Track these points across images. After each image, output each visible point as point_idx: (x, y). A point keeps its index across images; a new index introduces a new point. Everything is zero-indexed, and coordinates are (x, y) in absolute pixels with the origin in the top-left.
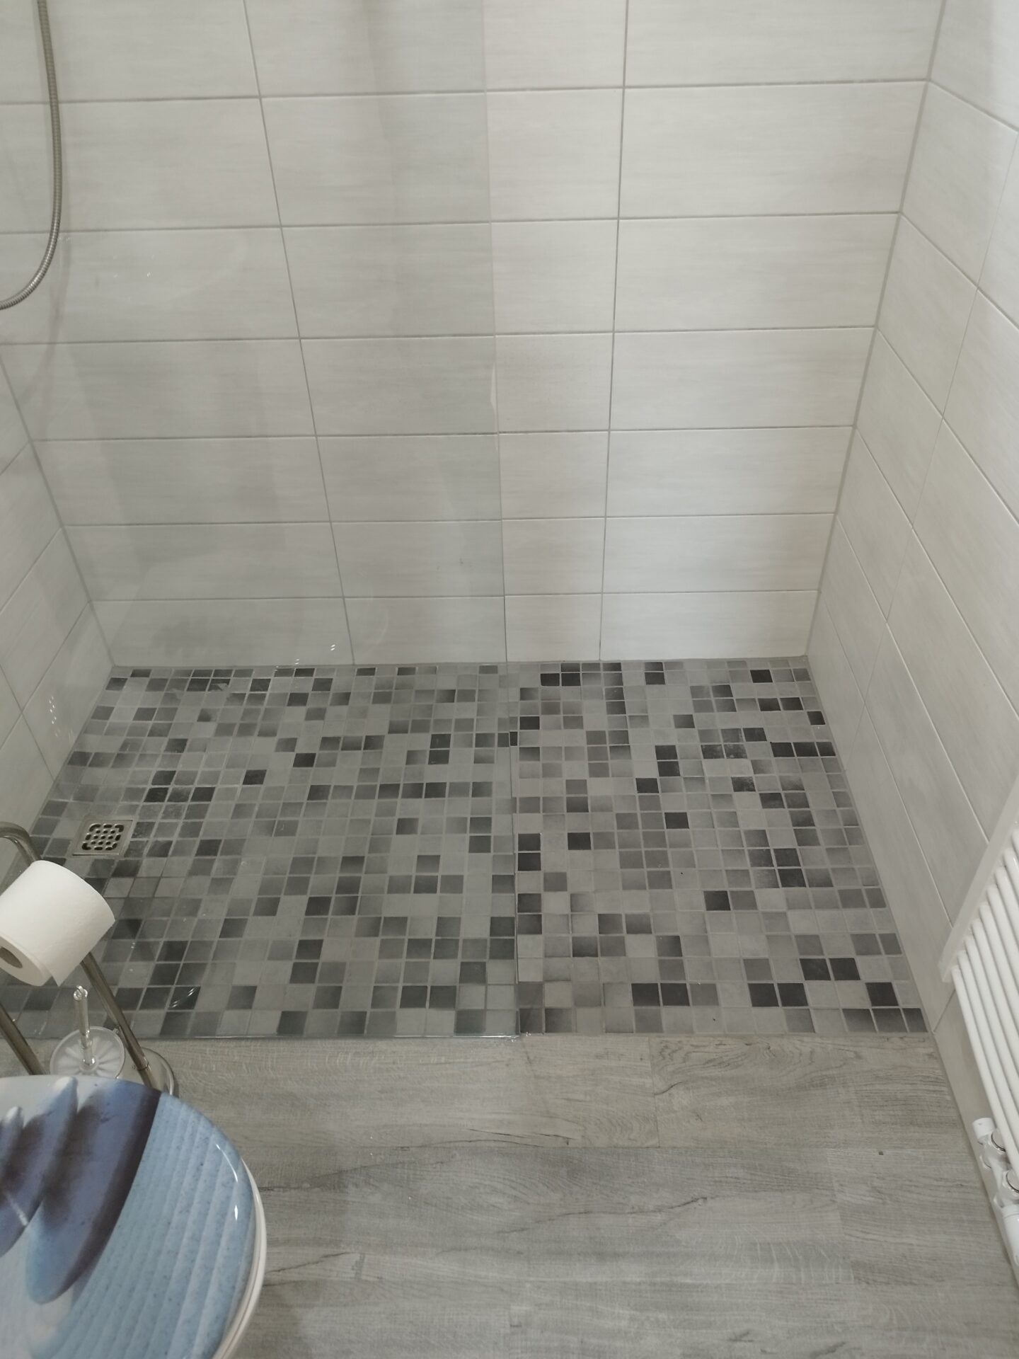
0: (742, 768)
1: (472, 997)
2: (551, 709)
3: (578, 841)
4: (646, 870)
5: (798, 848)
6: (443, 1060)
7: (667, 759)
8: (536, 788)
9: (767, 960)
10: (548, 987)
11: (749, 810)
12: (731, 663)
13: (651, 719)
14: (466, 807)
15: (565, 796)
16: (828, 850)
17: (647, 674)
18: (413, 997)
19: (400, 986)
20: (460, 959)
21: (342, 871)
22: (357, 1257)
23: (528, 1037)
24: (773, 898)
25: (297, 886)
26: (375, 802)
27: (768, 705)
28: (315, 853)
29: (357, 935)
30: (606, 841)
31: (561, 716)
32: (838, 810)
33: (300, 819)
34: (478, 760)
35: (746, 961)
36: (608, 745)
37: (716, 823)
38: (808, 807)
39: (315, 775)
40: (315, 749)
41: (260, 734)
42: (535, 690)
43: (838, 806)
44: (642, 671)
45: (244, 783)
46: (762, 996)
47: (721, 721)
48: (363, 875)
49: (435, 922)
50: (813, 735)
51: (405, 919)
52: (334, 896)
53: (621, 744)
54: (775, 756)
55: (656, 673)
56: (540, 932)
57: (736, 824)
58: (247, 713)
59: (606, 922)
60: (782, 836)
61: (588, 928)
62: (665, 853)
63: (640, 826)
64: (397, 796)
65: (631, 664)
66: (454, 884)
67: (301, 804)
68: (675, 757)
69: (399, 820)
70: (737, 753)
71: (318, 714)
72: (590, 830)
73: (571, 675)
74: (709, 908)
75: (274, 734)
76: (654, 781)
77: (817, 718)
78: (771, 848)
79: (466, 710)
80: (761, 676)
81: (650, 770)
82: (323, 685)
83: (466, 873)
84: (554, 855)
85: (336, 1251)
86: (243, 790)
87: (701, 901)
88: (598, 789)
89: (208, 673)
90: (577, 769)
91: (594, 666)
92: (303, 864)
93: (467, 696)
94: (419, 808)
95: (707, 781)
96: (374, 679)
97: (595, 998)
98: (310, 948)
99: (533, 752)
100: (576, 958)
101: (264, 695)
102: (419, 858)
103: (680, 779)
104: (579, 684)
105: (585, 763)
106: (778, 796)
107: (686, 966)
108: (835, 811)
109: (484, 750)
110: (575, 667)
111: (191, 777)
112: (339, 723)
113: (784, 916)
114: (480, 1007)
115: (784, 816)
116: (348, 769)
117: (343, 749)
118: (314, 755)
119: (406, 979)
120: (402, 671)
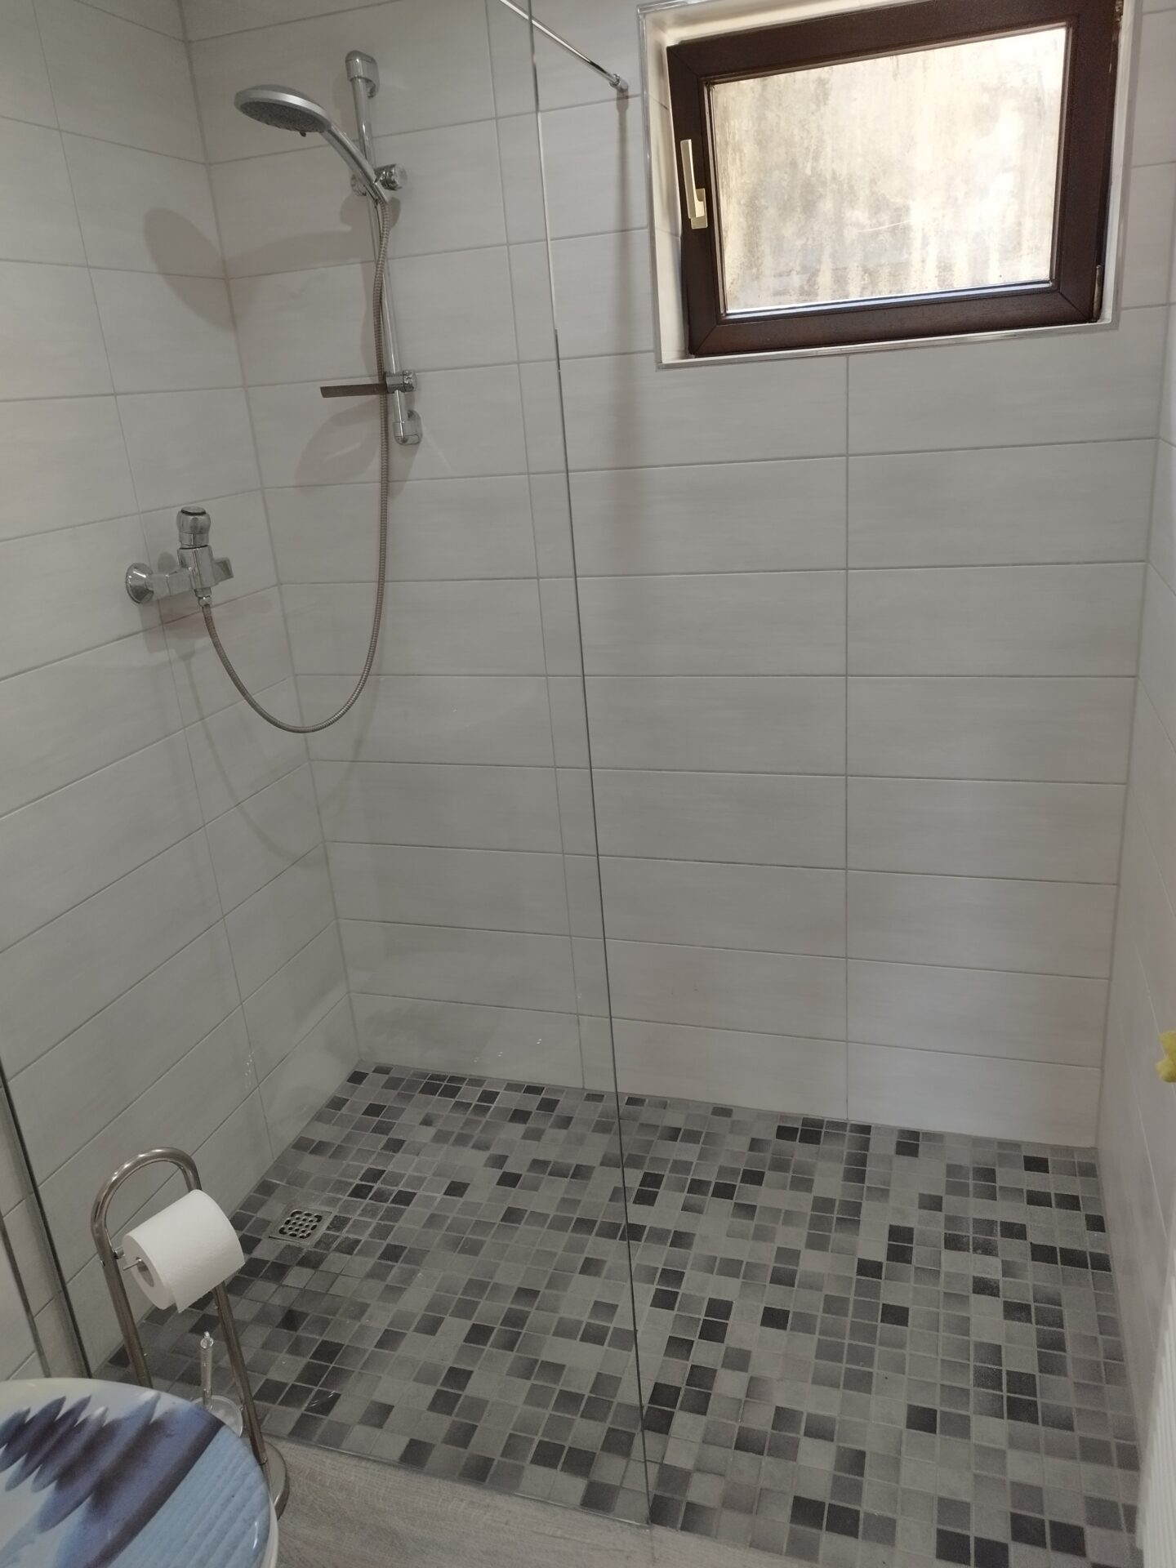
0: (990, 1268)
1: (610, 1469)
2: (780, 1165)
3: (774, 1318)
4: (844, 1365)
5: (1038, 1374)
6: (559, 1533)
7: (900, 1242)
8: (742, 1250)
9: (967, 1506)
10: (695, 1478)
11: (986, 1319)
12: (1002, 1144)
13: (892, 1194)
14: (657, 1256)
15: (772, 1264)
16: (1077, 1385)
17: (899, 1143)
18: (547, 1455)
19: (537, 1439)
20: (608, 1424)
21: (512, 1303)
23: (659, 1531)
24: (992, 1430)
25: (465, 1309)
26: (566, 1237)
27: (1037, 1199)
28: (491, 1278)
29: (508, 1374)
30: (805, 1324)
31: (790, 1175)
32: (1101, 1338)
33: (488, 1239)
34: (685, 1208)
35: (941, 1500)
36: (835, 1215)
37: (941, 1327)
38: (1062, 1326)
39: (515, 1197)
40: (523, 1171)
41: (474, 1147)
42: (768, 1142)
43: (1101, 1333)
44: (894, 1139)
45: (446, 1194)
46: (950, 1548)
47: (975, 1208)
48: (533, 1311)
49: (593, 1376)
50: (1088, 1243)
51: (563, 1367)
52: (497, 1327)
53: (851, 1216)
54: (1034, 1259)
55: (909, 1143)
56: (704, 1413)
57: (967, 1333)
58: (468, 1123)
59: (784, 1417)
60: (1021, 1356)
61: (760, 1420)
62: (871, 1351)
63: (850, 1314)
64: (590, 1232)
65: (879, 1128)
66: (626, 1340)
67: (493, 1224)
68: (911, 1241)
69: (586, 1258)
70: (987, 1249)
71: (535, 1135)
72: (792, 1309)
73: (811, 1132)
74: (908, 1427)
75: (487, 1148)
76: (880, 1265)
77: (1097, 1224)
78: (1004, 1369)
79: (688, 1152)
80: (1036, 1164)
81: (877, 1251)
82: (549, 1105)
83: (641, 1329)
84: (744, 1329)
86: (442, 1200)
87: (902, 1415)
88: (811, 1263)
89: (443, 1078)
90: (793, 1237)
91: (841, 1126)
92: (477, 1287)
93: (692, 1136)
94: (611, 1250)
95: (942, 1276)
96: (600, 1106)
97: (744, 1502)
98: (459, 1377)
99: (748, 1210)
100: (738, 1452)
101: (489, 1108)
102: (596, 1303)
103: (911, 1268)
104: (818, 1143)
105: (804, 1232)
106: (1027, 1307)
107: (866, 1487)
108: (1096, 1338)
109: (696, 1198)
110: (819, 1123)
111: (396, 1179)
112: (553, 1146)
113: (1002, 1454)
114: (615, 1482)
115: (1028, 1331)
116: (546, 1197)
117: (551, 1174)
118: (521, 1175)
119: (543, 1435)
120: (631, 1100)
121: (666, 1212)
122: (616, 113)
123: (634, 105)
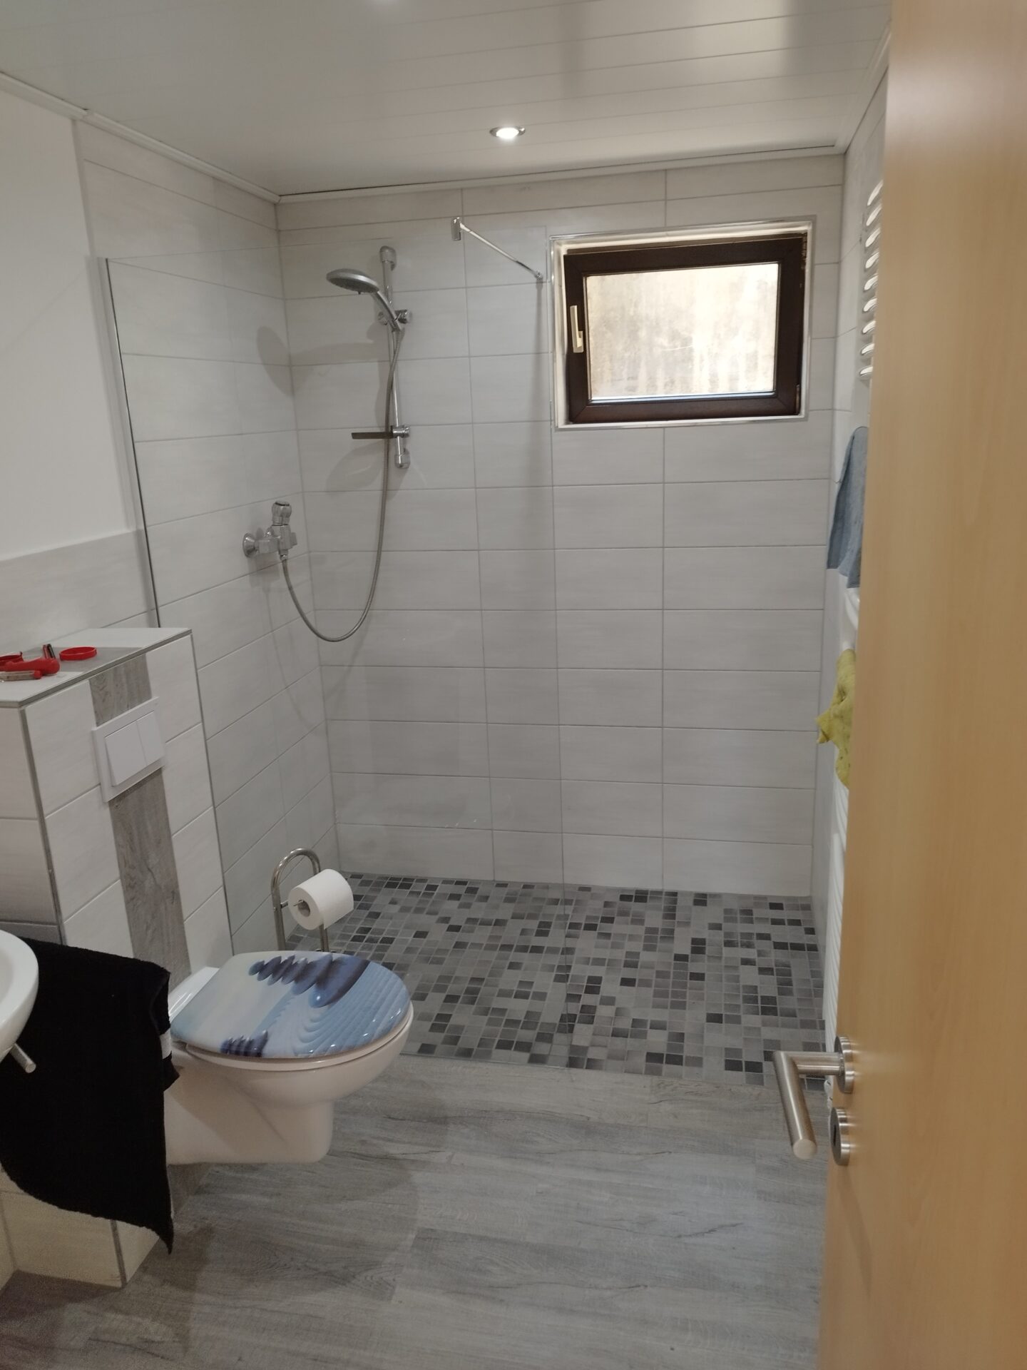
0: (752, 954)
1: (542, 1048)
2: (624, 913)
3: (627, 982)
4: (670, 999)
5: (777, 997)
6: (517, 1075)
7: (698, 946)
8: (606, 954)
9: (741, 1050)
10: (590, 1049)
11: (749, 976)
12: (756, 897)
13: (692, 924)
14: (557, 960)
15: (624, 959)
16: (799, 999)
17: (695, 900)
18: (505, 1045)
19: (497, 1039)
20: (537, 1030)
21: (469, 984)
22: (450, 1153)
23: (574, 1070)
24: (756, 1020)
25: (439, 989)
26: (496, 953)
27: (775, 922)
28: (454, 974)
29: (474, 1014)
30: (646, 983)
31: (630, 918)
32: (812, 979)
33: (447, 957)
34: (568, 936)
35: (726, 1049)
36: (659, 936)
37: (724, 979)
38: (790, 975)
39: (458, 936)
40: (462, 924)
41: (427, 914)
42: (615, 903)
43: (812, 977)
44: (692, 898)
45: (414, 937)
46: (733, 1065)
47: (741, 928)
48: (482, 987)
49: (525, 1013)
50: (806, 939)
51: (506, 1010)
52: (462, 995)
53: (669, 935)
54: (775, 948)
55: (701, 900)
56: (593, 1023)
57: (738, 981)
58: (420, 902)
59: (636, 1022)
60: (768, 986)
61: (625, 1024)
62: (685, 993)
63: (671, 977)
64: (511, 950)
65: (683, 893)
66: (541, 996)
67: (448, 950)
68: (705, 944)
69: (511, 962)
70: (749, 946)
71: (468, 906)
72: (637, 978)
73: (641, 896)
74: (707, 1021)
75: (436, 913)
76: (687, 956)
77: (811, 931)
78: (759, 995)
79: (566, 910)
80: (776, 906)
81: (686, 949)
82: (472, 891)
83: (549, 992)
84: (610, 987)
85: (438, 1149)
86: (413, 941)
87: (704, 1017)
88: (645, 957)
89: (399, 879)
90: (637, 946)
91: (660, 893)
92: (446, 978)
93: (568, 902)
94: (526, 958)
95: (723, 959)
96: (506, 890)
97: (619, 1056)
98: (443, 1018)
99: (608, 936)
100: (613, 1038)
101: (433, 894)
102: (520, 982)
103: (705, 957)
104: (646, 902)
105: (642, 944)
106: (771, 970)
107: (685, 1047)
108: (809, 980)
109: (573, 931)
110: (646, 892)
111: (381, 932)
112: (479, 910)
113: (759, 1029)
114: (546, 1053)
115: (772, 980)
116: (481, 935)
117: (480, 924)
118: (461, 926)
119: (501, 1037)
120: (526, 886)
121: (556, 938)
122: (535, 290)
123: (546, 288)
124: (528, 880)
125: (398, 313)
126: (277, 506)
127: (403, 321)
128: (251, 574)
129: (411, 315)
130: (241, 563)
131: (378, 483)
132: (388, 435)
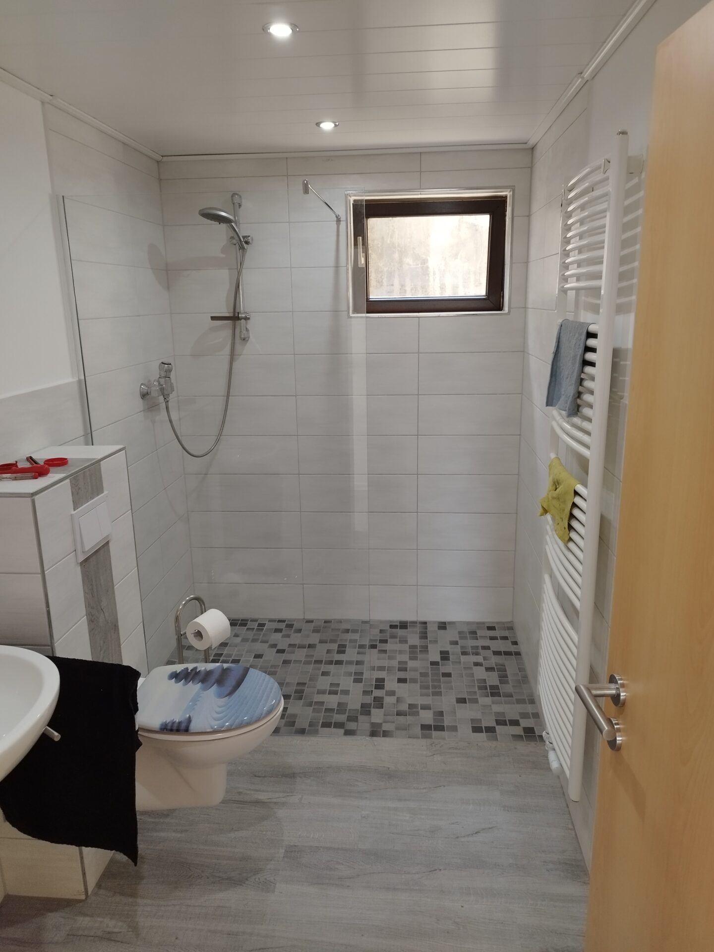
0: (479, 659)
1: (351, 726)
2: (393, 637)
3: (401, 681)
4: (431, 690)
5: (499, 685)
6: (338, 743)
7: (445, 656)
8: (386, 663)
9: (481, 720)
10: (384, 724)
11: (480, 673)
12: (478, 623)
13: (439, 642)
14: (353, 668)
15: (397, 666)
16: (513, 686)
17: (439, 626)
18: (326, 725)
19: (321, 721)
20: (347, 714)
21: (296, 687)
22: (300, 796)
23: (375, 738)
24: (488, 700)
26: (312, 666)
27: (492, 638)
28: (285, 681)
29: (303, 706)
30: (414, 681)
31: (398, 639)
32: (520, 673)
33: (279, 670)
34: (358, 653)
35: (471, 719)
36: (418, 650)
37: (464, 676)
38: (506, 671)
39: (284, 656)
40: (286, 648)
41: (261, 642)
42: (387, 630)
43: (520, 672)
44: (436, 625)
45: (254, 658)
46: (477, 729)
47: (471, 643)
48: (306, 688)
49: (337, 704)
50: (513, 648)
51: (324, 702)
52: (293, 694)
53: (425, 649)
54: (494, 655)
55: (443, 626)
56: (383, 708)
57: (473, 677)
58: (255, 635)
59: (411, 706)
60: (493, 679)
61: (404, 707)
62: (440, 685)
63: (430, 676)
64: (321, 664)
65: (430, 622)
66: (346, 692)
67: (279, 665)
68: (448, 654)
69: (322, 672)
70: (477, 654)
71: (288, 636)
72: (408, 677)
73: (404, 625)
74: (457, 703)
75: (267, 642)
76: (439, 662)
77: (515, 643)
78: (488, 685)
79: (356, 636)
80: (491, 628)
81: (437, 658)
82: (290, 626)
83: (351, 689)
84: (391, 684)
85: (291, 794)
86: (253, 661)
87: (454, 700)
88: (411, 664)
89: (238, 620)
90: (405, 657)
91: (415, 622)
93: (355, 631)
94: (332, 668)
95: (462, 663)
96: (313, 625)
97: (405, 728)
99: (385, 651)
100: (397, 716)
101: (263, 629)
102: (331, 684)
103: (450, 662)
104: (407, 628)
105: (408, 656)
106: (494, 668)
107: (445, 720)
108: (518, 674)
109: (361, 650)
110: (406, 622)
111: (230, 656)
112: (296, 639)
113: (491, 706)
114: (355, 728)
115: (494, 675)
116: (300, 655)
117: (298, 648)
118: (285, 650)
119: (323, 719)
120: (325, 622)
121: (351, 654)
122: (335, 226)
123: (343, 224)
124: (328, 618)
125: (244, 237)
126: (163, 365)
127: (247, 243)
128: (144, 411)
129: (252, 239)
130: (139, 403)
131: (227, 349)
132: (235, 318)
